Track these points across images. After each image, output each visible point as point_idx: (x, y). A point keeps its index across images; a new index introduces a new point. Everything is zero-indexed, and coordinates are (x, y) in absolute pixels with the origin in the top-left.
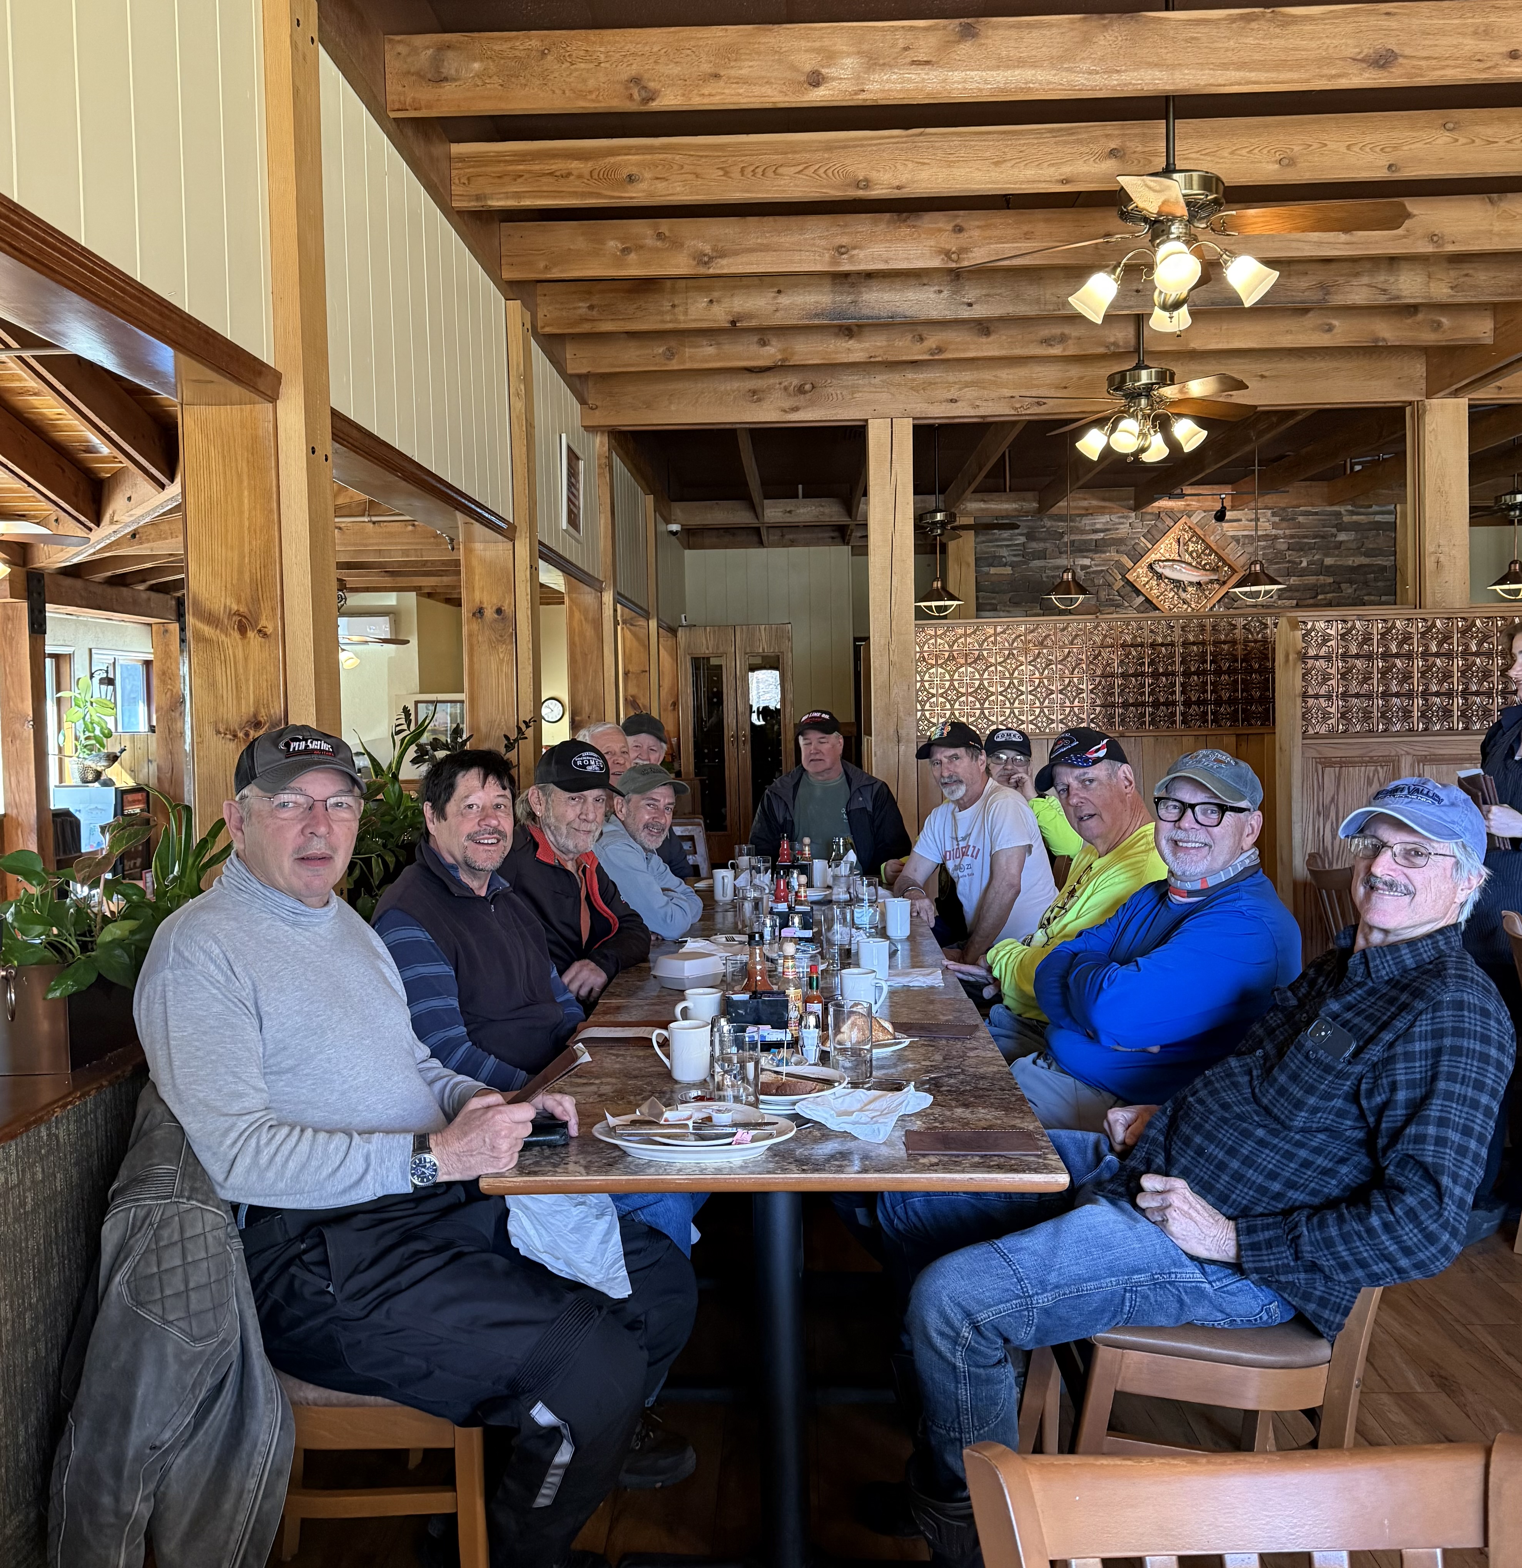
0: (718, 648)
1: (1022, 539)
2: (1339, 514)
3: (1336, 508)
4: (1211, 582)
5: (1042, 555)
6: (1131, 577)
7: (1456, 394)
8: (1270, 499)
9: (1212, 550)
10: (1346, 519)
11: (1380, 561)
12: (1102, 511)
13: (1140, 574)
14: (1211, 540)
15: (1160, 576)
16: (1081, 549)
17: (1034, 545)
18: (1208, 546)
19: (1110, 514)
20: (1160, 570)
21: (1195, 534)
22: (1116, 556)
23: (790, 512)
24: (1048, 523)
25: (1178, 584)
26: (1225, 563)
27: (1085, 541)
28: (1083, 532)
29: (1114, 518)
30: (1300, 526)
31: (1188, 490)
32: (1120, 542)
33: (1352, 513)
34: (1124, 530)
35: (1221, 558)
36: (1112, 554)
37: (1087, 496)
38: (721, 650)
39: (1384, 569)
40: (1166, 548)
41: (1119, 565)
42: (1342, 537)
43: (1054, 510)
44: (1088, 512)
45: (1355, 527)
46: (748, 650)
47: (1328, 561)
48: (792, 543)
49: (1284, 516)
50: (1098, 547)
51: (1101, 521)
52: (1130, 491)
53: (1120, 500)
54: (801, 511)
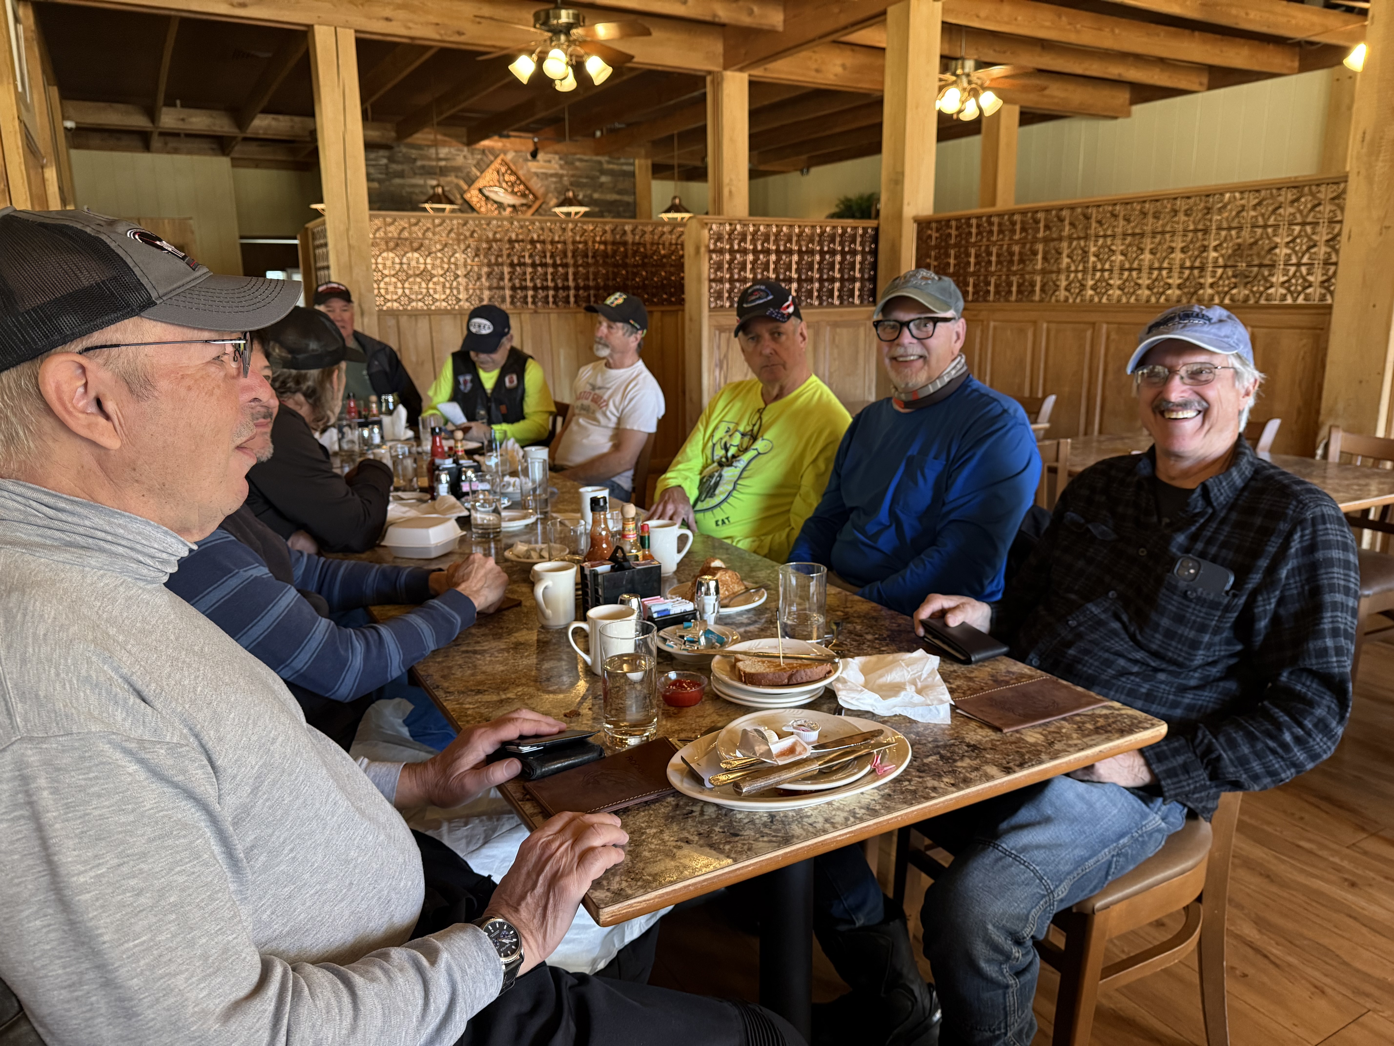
1: (384, 161)
2: (600, 163)
3: (599, 158)
4: (523, 205)
5: (401, 175)
6: (467, 196)
7: (741, 70)
8: (558, 147)
9: (522, 182)
10: (606, 166)
11: (627, 198)
12: (444, 144)
13: (473, 196)
14: (521, 173)
15: (487, 198)
16: (429, 172)
17: (394, 167)
18: (518, 178)
19: (450, 146)
20: (487, 193)
21: (509, 168)
22: (455, 180)
23: (183, 120)
24: (404, 150)
25: (500, 205)
26: (531, 191)
27: (432, 167)
28: (430, 159)
29: (453, 150)
30: (577, 168)
31: (512, 133)
32: (457, 170)
33: (609, 162)
34: (460, 161)
35: (527, 188)
36: (452, 178)
37: (434, 132)
39: (628, 204)
40: (489, 177)
41: (458, 187)
42: (604, 179)
43: (409, 140)
44: (436, 144)
45: (611, 173)
47: (596, 196)
48: (176, 151)
49: (568, 162)
50: (443, 172)
51: (443, 152)
52: (463, 131)
53: (456, 137)
54: (194, 120)
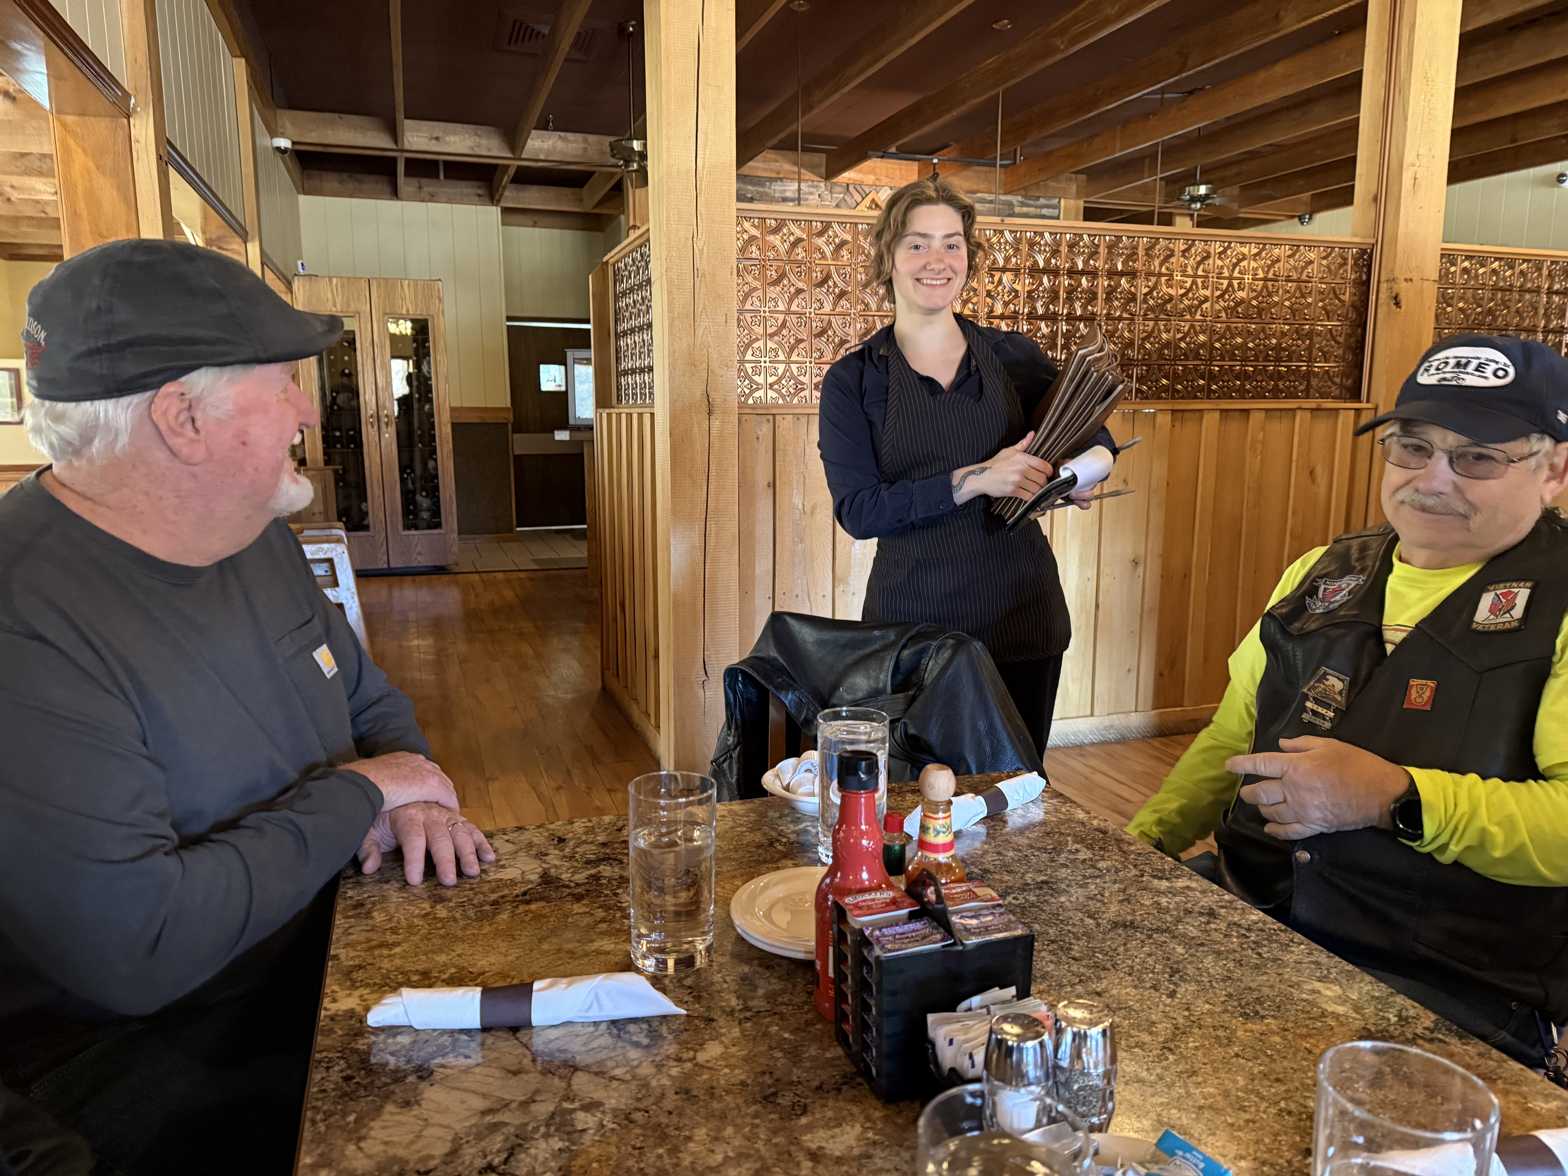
0: (348, 306)
2: (1010, 204)
3: (1009, 198)
12: (793, 176)
19: (801, 180)
23: (437, 139)
29: (804, 187)
33: (1023, 204)
37: (778, 158)
38: (353, 307)
44: (780, 177)
46: (388, 311)
51: (791, 188)
52: (820, 159)
53: (812, 168)
54: (452, 138)
